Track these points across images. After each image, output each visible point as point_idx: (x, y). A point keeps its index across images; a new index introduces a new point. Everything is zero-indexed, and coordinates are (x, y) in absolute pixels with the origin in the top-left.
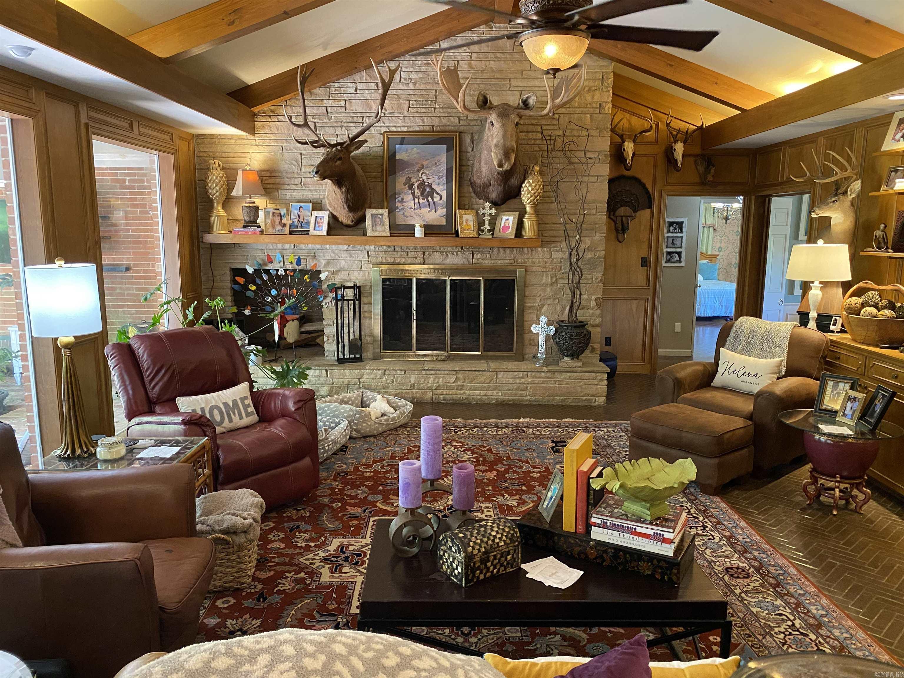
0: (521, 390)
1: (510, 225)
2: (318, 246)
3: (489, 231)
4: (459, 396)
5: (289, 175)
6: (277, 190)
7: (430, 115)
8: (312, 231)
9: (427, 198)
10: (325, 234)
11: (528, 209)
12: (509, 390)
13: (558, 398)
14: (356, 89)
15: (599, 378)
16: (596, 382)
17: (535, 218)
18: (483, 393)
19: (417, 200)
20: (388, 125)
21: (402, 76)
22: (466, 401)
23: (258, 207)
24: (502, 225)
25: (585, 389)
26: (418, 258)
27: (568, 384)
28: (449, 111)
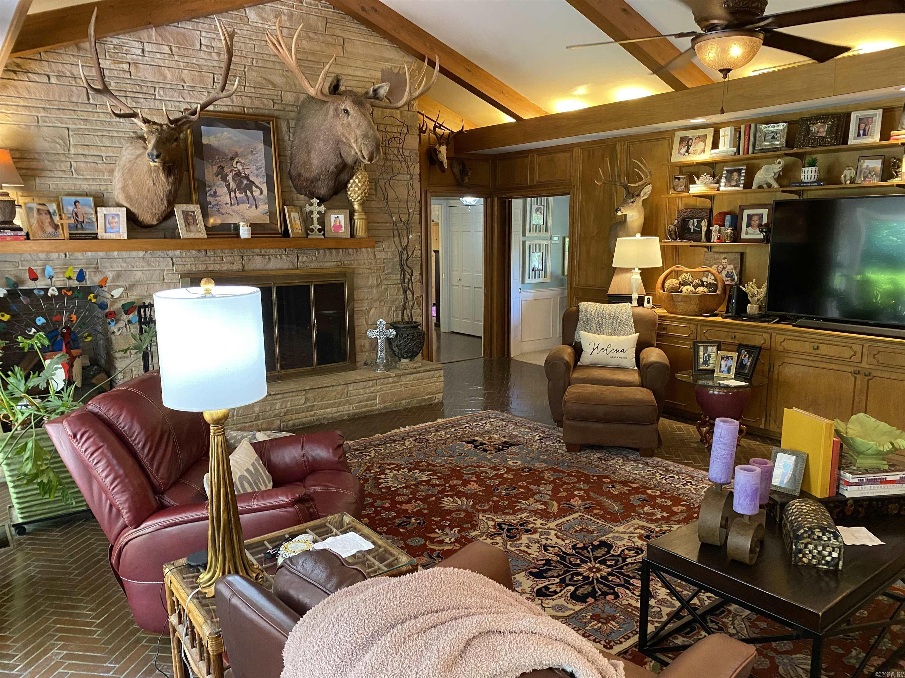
0: (371, 400)
1: (342, 223)
2: (101, 254)
3: (320, 230)
4: (309, 419)
5: (53, 158)
6: (34, 177)
7: (239, 94)
8: (101, 234)
9: (246, 193)
10: (126, 238)
11: (356, 207)
12: (360, 402)
13: (404, 401)
14: (143, 51)
15: (437, 375)
16: (435, 379)
17: (364, 217)
18: (334, 410)
19: (233, 194)
20: (189, 100)
21: (203, 42)
22: (316, 423)
23: (14, 201)
24: (333, 224)
25: (427, 387)
26: (235, 264)
27: (412, 386)
28: (262, 91)
